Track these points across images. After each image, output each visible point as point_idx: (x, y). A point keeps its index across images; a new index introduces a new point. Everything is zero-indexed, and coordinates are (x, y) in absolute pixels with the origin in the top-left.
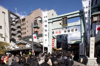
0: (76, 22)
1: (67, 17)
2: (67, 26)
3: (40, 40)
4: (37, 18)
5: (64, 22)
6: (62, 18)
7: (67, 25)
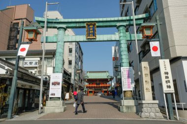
0: (112, 35)
1: (95, 24)
2: (95, 39)
3: (28, 63)
4: (19, 19)
5: (91, 32)
6: (87, 24)
7: (94, 37)
